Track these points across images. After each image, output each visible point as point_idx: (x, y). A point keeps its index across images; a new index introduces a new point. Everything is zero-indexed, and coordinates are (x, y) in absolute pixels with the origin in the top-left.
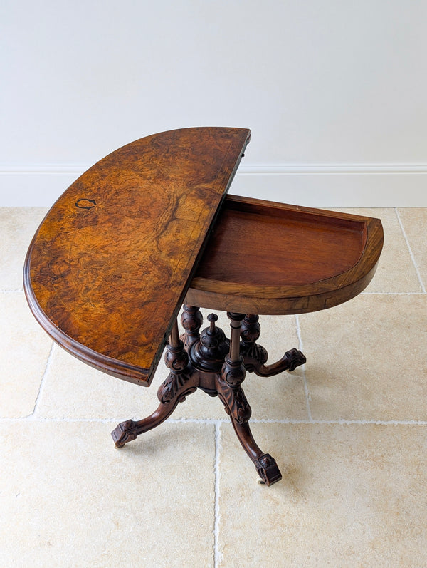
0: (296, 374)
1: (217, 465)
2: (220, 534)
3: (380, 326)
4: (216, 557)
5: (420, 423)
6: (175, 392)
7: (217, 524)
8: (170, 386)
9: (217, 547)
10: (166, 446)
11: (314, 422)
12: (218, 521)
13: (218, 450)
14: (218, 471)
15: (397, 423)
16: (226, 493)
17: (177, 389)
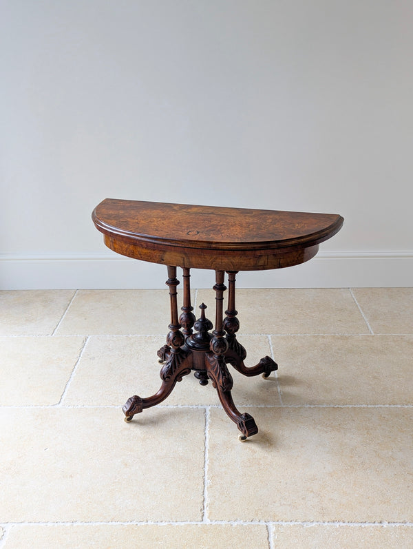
0: (270, 379)
1: (207, 431)
2: (209, 470)
3: (338, 353)
4: (206, 483)
5: (369, 406)
6: (173, 370)
7: (206, 464)
8: (170, 364)
9: (206, 478)
10: (165, 421)
11: (284, 406)
12: (207, 462)
13: (207, 423)
14: (207, 435)
15: (351, 406)
16: (214, 447)
17: (175, 368)
